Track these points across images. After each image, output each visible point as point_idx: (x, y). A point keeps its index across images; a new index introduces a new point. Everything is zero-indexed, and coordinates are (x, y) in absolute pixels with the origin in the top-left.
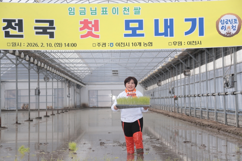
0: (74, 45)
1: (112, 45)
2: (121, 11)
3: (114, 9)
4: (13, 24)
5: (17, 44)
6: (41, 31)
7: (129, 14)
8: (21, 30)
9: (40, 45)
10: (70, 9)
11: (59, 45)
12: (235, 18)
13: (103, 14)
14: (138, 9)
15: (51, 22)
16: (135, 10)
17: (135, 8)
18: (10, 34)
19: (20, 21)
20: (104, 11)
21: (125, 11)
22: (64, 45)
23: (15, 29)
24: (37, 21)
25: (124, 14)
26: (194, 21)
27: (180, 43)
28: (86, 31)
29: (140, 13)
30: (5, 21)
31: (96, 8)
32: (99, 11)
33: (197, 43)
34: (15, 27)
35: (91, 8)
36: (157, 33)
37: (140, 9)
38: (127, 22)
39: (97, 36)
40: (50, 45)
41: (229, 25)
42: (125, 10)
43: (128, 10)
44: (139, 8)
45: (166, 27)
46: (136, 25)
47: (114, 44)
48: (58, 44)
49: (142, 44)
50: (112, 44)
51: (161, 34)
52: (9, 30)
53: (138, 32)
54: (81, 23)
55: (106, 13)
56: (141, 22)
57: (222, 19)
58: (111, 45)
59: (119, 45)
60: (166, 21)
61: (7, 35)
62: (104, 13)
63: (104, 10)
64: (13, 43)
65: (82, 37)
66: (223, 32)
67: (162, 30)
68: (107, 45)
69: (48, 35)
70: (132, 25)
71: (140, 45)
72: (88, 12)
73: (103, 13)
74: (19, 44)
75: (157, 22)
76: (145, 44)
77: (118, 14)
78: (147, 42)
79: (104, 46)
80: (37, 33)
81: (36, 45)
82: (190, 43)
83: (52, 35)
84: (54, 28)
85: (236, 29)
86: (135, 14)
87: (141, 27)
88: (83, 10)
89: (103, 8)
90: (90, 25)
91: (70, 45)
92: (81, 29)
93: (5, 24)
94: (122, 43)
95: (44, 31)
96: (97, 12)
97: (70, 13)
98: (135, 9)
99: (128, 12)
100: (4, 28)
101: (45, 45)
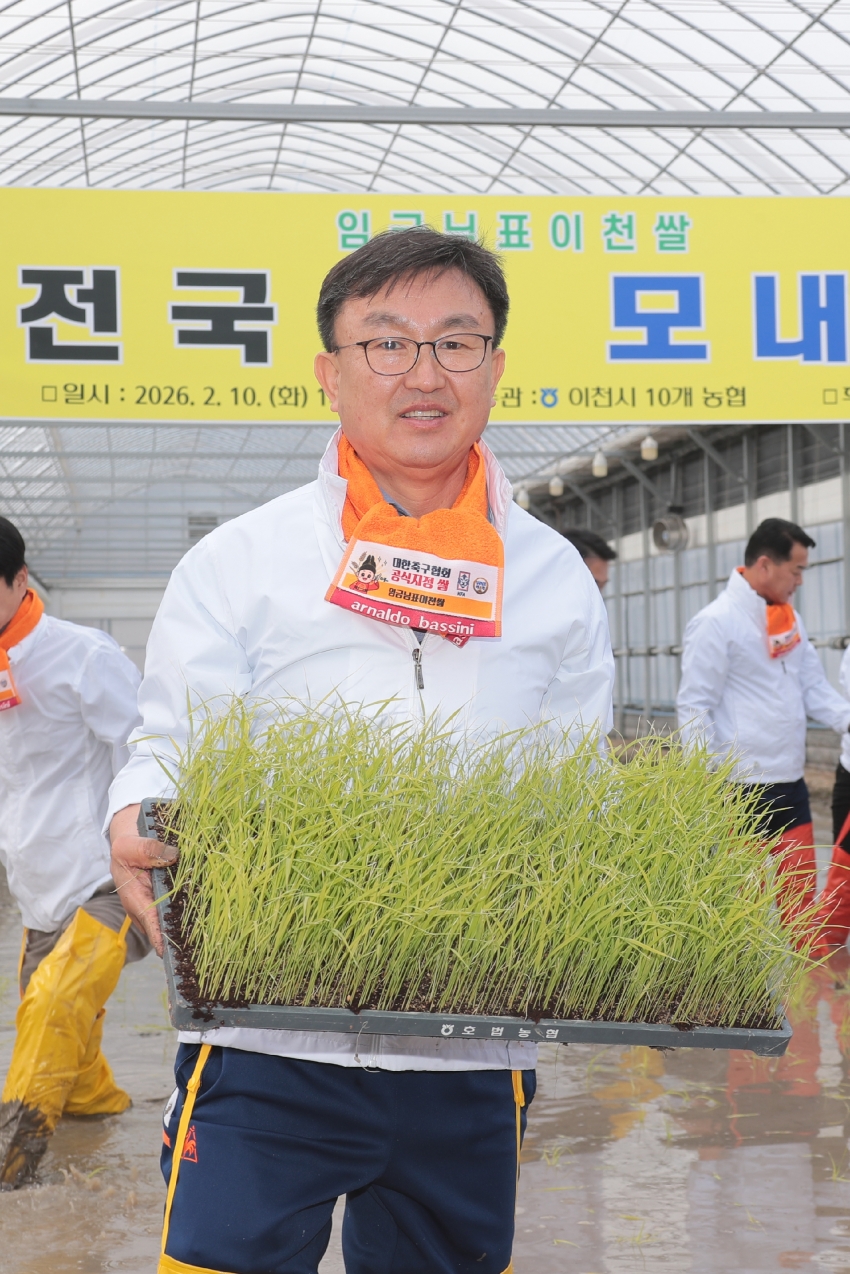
1: (549, 399)
2: (594, 231)
3: (561, 223)
4: (71, 292)
5: (88, 393)
6: (206, 325)
7: (631, 248)
8: (106, 320)
9: (198, 395)
10: (348, 222)
11: (293, 395)
13: (507, 244)
14: (677, 223)
15: (255, 286)
16: (662, 231)
17: (662, 218)
18: (57, 341)
19: (106, 281)
20: (514, 233)
21: (613, 235)
22: (314, 398)
23: (78, 315)
24: (185, 279)
25: (610, 246)
29: (686, 245)
30: (29, 276)
31: (472, 217)
32: (489, 232)
34: (81, 305)
35: (448, 217)
36: (768, 344)
37: (684, 224)
38: (626, 289)
40: (246, 396)
42: (613, 229)
43: (629, 226)
44: (682, 218)
45: (811, 314)
46: (667, 302)
47: (563, 396)
48: (285, 393)
49: (698, 397)
50: (553, 393)
51: (788, 350)
52: (52, 321)
53: (678, 336)
55: (521, 239)
56: (688, 289)
58: (549, 396)
59: (584, 397)
60: (809, 284)
61: (42, 346)
62: (514, 239)
63: (514, 225)
64: (70, 388)
67: (789, 326)
68: (526, 398)
69: (240, 349)
70: (648, 302)
71: (689, 402)
73: (508, 239)
74: (101, 393)
75: (765, 289)
76: (710, 397)
77: (578, 246)
78: (719, 387)
79: (514, 401)
80: (186, 337)
81: (180, 396)
83: (256, 348)
84: (267, 314)
86: (662, 247)
87: (690, 314)
89: (506, 218)
93: (34, 293)
94: (598, 390)
95: (221, 327)
96: (476, 234)
97: (344, 237)
98: (661, 225)
99: (630, 236)
100: (28, 314)
101: (224, 395)
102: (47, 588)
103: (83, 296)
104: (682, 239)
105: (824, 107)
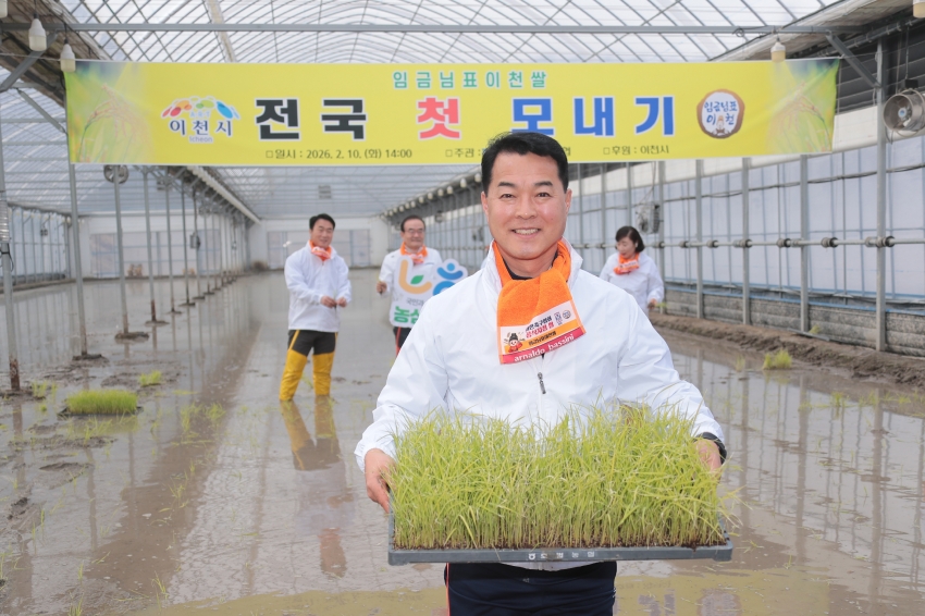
0: (406, 153)
2: (505, 79)
3: (490, 76)
4: (278, 109)
5: (286, 154)
6: (336, 123)
7: (521, 86)
8: (293, 122)
9: (334, 154)
10: (398, 76)
11: (375, 153)
12: (733, 100)
13: (467, 85)
14: (541, 75)
15: (357, 105)
16: (534, 79)
17: (534, 73)
18: (272, 131)
19: (293, 104)
20: (470, 80)
21: (513, 81)
22: (384, 154)
23: (281, 120)
24: (328, 103)
26: (653, 103)
27: (627, 150)
28: (431, 123)
29: (545, 85)
30: (260, 103)
31: (452, 74)
32: (459, 80)
33: (660, 149)
34: (282, 115)
35: (442, 74)
36: (580, 129)
37: (544, 75)
38: (519, 104)
39: (455, 135)
40: (354, 154)
41: (722, 113)
42: (513, 78)
43: (520, 77)
44: (543, 73)
45: (599, 115)
46: (536, 110)
48: (372, 152)
51: (589, 131)
52: (270, 122)
53: (541, 125)
54: (421, 105)
55: (473, 83)
56: (546, 104)
57: (708, 100)
60: (598, 102)
61: (266, 133)
62: (470, 83)
63: (470, 77)
64: (278, 152)
65: (424, 135)
66: (711, 128)
67: (589, 121)
68: (476, 152)
69: (351, 133)
70: (528, 110)
72: (435, 81)
73: (467, 83)
74: (292, 153)
75: (579, 103)
77: (498, 86)
80: (328, 128)
81: (326, 154)
82: (647, 150)
83: (359, 132)
85: (735, 122)
86: (534, 86)
87: (546, 115)
88: (425, 76)
89: (467, 74)
90: (440, 111)
91: (397, 154)
92: (422, 119)
93: (262, 110)
95: (344, 124)
96: (454, 81)
97: (396, 83)
98: (534, 76)
99: (521, 82)
100: (260, 120)
101: (345, 154)
102: (260, 219)
103: (283, 111)
104: (543, 82)
105: (605, 24)
